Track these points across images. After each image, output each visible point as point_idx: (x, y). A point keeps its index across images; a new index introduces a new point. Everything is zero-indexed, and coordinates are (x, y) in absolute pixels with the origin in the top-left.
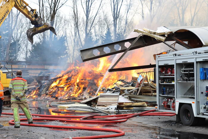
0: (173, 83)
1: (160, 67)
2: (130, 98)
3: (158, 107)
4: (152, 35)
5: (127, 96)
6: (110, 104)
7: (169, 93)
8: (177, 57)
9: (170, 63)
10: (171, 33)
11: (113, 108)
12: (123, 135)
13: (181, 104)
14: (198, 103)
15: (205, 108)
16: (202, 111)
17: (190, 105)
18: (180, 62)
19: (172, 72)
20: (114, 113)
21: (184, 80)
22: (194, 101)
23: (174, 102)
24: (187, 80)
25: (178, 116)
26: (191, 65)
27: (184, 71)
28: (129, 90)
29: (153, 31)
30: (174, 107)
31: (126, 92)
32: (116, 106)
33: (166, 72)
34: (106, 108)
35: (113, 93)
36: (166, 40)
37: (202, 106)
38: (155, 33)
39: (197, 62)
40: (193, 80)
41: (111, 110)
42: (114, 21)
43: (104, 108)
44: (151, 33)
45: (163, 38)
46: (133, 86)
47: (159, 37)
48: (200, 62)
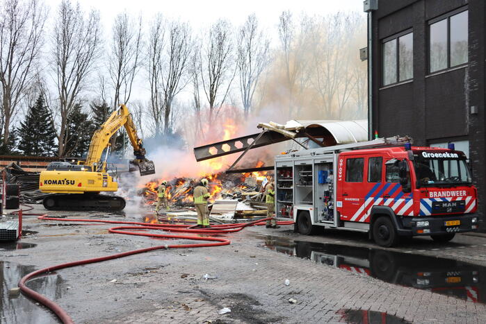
0: (291, 188)
1: (278, 169)
2: (252, 205)
3: (275, 215)
4: (280, 130)
5: (248, 203)
6: (226, 212)
7: (287, 199)
8: (296, 158)
9: (289, 165)
10: (303, 127)
11: (229, 216)
12: (228, 244)
13: (299, 211)
14: (316, 209)
15: (323, 215)
16: (320, 218)
17: (308, 211)
18: (299, 163)
19: (291, 175)
20: (231, 222)
21: (303, 184)
22: (312, 207)
23: (292, 209)
24: (305, 184)
25: (296, 224)
26: (309, 167)
27: (304, 174)
28: (251, 196)
29: (281, 126)
30: (292, 215)
31: (248, 198)
32: (233, 215)
33: (285, 175)
34: (221, 216)
35: (234, 198)
36: (296, 137)
37: (320, 213)
38: (283, 128)
39: (315, 164)
40: (311, 184)
41: (226, 219)
42: (245, 110)
43: (219, 216)
44: (278, 127)
45: (293, 134)
46: (257, 190)
47: (287, 132)
48: (318, 164)
